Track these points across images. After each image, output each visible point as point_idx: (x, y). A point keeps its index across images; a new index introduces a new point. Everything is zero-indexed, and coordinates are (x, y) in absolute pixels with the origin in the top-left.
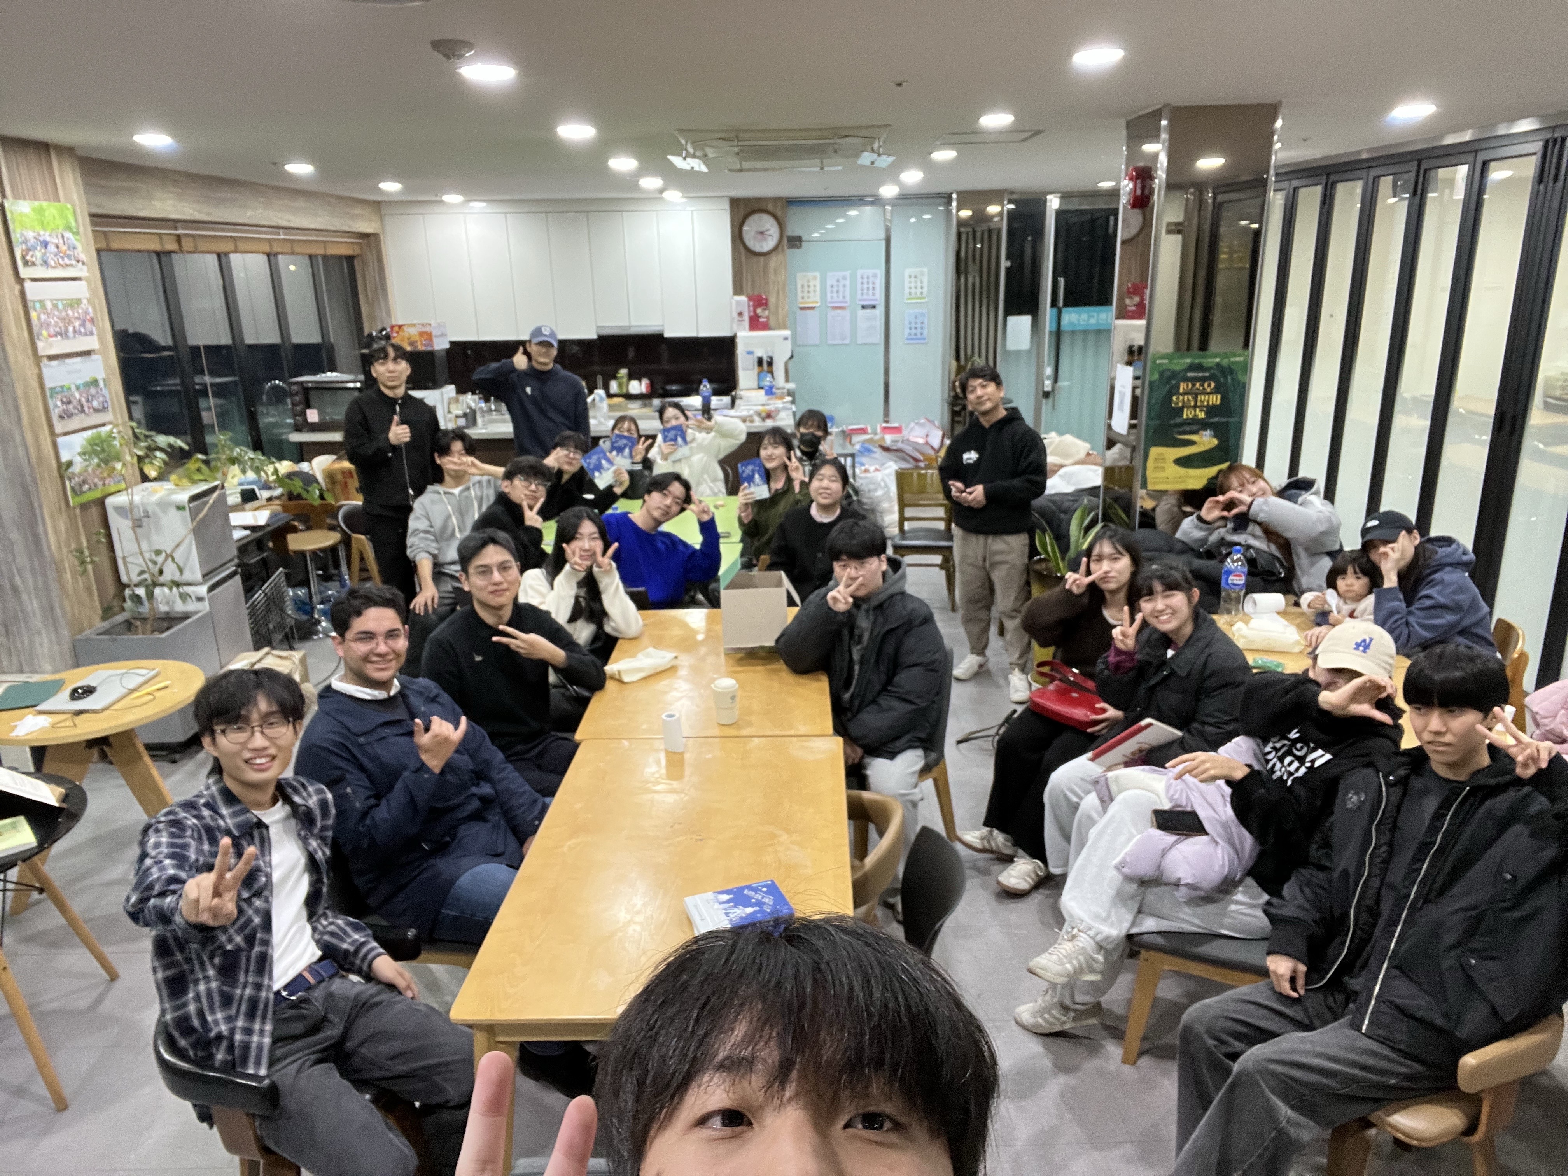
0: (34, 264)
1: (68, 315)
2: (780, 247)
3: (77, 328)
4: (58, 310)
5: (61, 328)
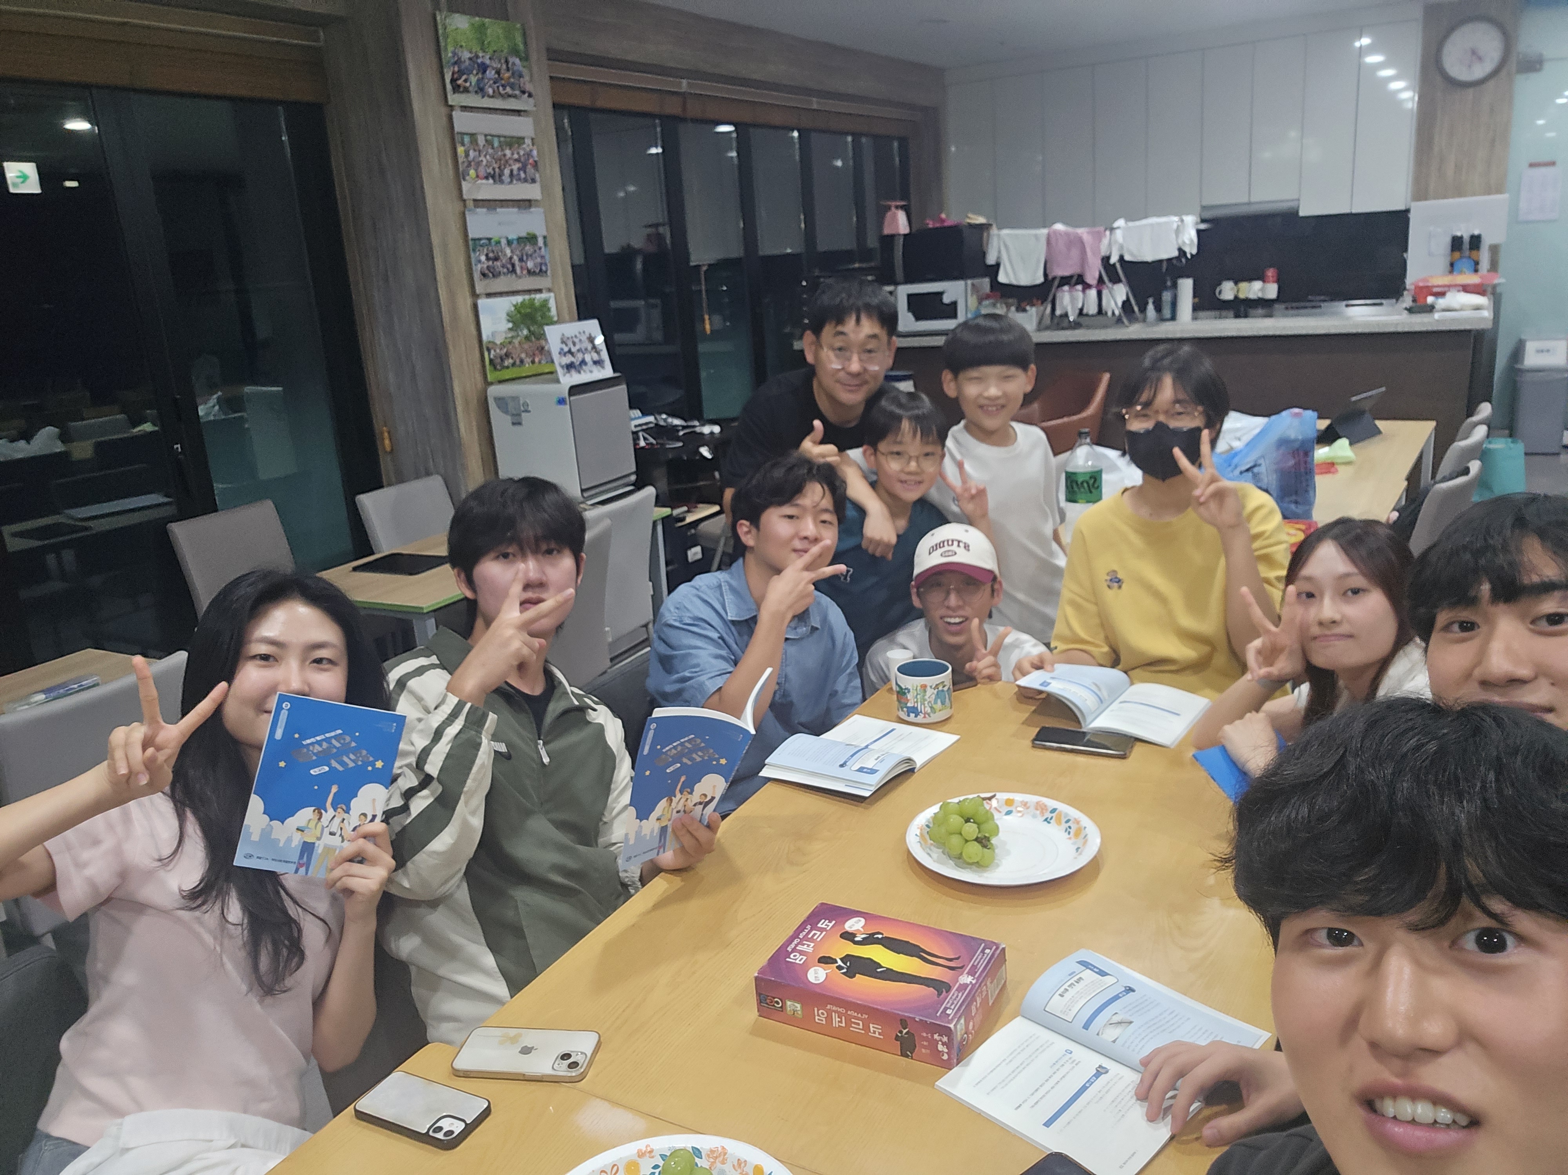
0: (466, 90)
1: (505, 155)
2: (1503, 73)
3: (515, 172)
4: (493, 148)
5: (494, 169)
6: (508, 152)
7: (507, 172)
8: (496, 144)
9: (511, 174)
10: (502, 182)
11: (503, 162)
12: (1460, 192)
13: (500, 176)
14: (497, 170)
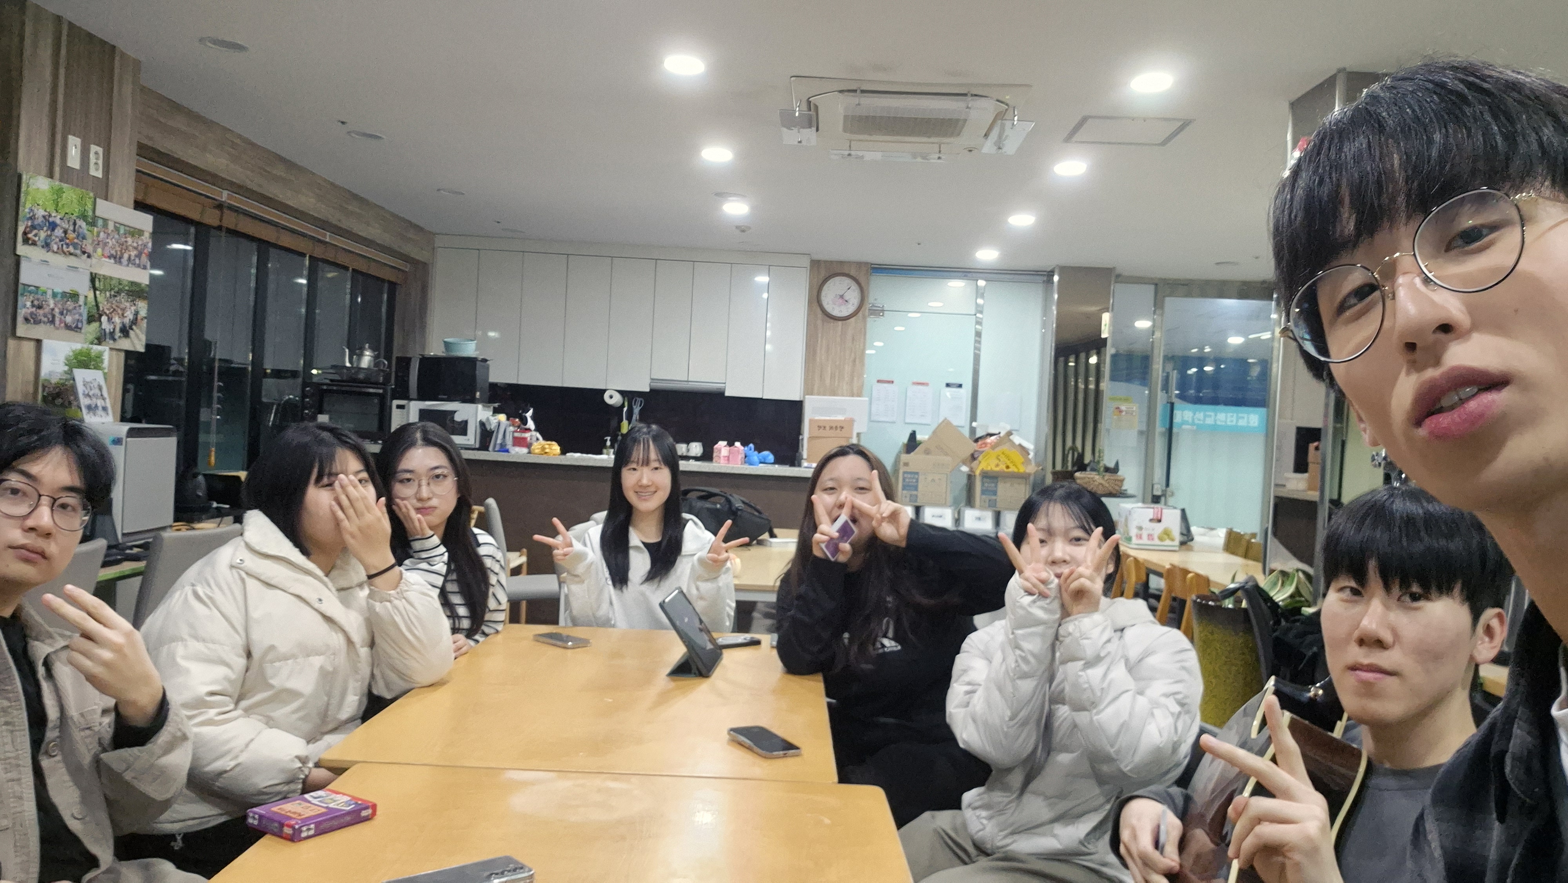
1: (126, 242)
2: (860, 314)
3: (132, 258)
4: (118, 234)
5: (116, 251)
6: (129, 240)
7: (126, 256)
8: (122, 231)
9: (129, 259)
10: (120, 263)
11: (124, 247)
12: (834, 393)
13: (120, 258)
14: (119, 253)
